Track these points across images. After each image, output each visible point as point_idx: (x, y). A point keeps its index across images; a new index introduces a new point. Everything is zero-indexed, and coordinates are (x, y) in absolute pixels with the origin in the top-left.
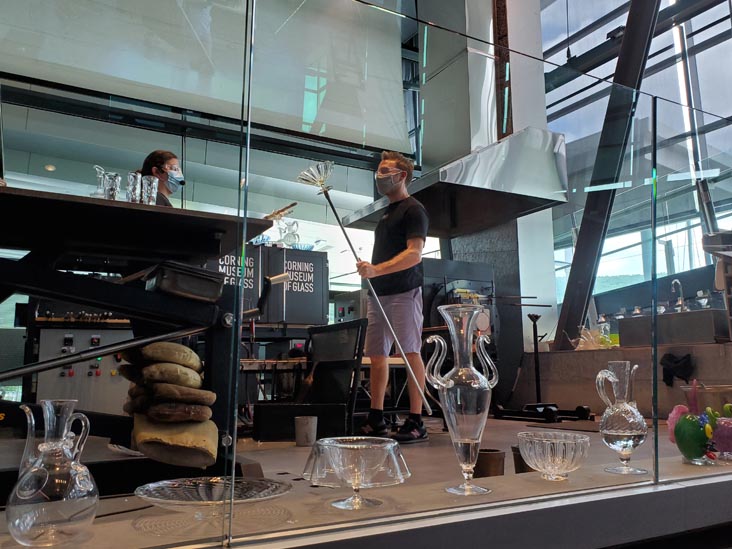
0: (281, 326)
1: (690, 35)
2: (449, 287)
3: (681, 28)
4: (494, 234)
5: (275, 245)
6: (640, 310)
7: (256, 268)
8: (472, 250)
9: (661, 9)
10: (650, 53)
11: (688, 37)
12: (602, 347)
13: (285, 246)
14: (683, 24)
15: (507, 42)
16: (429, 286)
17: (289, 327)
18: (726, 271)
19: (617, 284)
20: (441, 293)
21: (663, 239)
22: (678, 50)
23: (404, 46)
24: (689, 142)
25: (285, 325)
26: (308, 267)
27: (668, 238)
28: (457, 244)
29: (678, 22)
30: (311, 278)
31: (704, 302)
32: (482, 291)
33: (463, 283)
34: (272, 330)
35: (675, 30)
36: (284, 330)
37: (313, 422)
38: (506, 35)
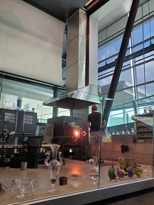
0: (22, 133)
1: (135, 62)
2: (70, 124)
3: (133, 60)
4: (83, 110)
5: (22, 110)
6: (118, 132)
7: (16, 117)
8: (77, 113)
9: (126, 56)
10: (123, 66)
11: (134, 62)
12: (108, 142)
13: (25, 111)
14: (133, 59)
15: (89, 60)
16: (65, 123)
17: (24, 133)
18: (137, 125)
19: (114, 124)
20: (68, 125)
21: (126, 113)
22: (132, 65)
23: (63, 57)
24: (133, 88)
25: (23, 133)
26: (31, 117)
27: (127, 113)
28: (74, 111)
29: (132, 59)
30: (32, 120)
31: (133, 131)
32: (78, 125)
33: (74, 123)
34: (19, 134)
35: (131, 60)
36: (23, 134)
37: (26, 164)
38: (89, 59)
